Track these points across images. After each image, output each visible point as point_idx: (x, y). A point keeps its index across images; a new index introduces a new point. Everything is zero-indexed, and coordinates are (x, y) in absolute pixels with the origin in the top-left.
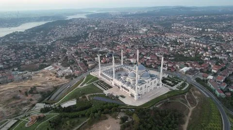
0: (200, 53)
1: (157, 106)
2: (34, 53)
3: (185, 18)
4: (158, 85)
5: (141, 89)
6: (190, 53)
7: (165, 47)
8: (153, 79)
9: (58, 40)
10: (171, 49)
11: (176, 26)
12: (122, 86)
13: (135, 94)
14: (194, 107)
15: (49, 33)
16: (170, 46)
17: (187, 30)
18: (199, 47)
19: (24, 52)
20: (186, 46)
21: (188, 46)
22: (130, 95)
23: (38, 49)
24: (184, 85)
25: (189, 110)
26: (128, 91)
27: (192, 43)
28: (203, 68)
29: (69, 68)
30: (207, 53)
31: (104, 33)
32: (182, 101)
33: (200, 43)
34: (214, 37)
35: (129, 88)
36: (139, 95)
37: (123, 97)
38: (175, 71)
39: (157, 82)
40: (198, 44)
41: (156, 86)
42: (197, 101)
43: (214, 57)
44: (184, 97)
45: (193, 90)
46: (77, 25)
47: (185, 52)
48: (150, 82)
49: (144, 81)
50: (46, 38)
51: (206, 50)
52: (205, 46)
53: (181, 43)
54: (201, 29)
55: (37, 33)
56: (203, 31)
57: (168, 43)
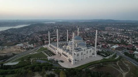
0: (125, 40)
1: (90, 69)
2: (17, 38)
3: (113, 25)
4: (93, 54)
5: (78, 55)
6: (118, 41)
7: (100, 37)
8: (88, 48)
9: (35, 33)
10: (105, 38)
11: (108, 28)
12: (63, 53)
13: (72, 59)
14: (127, 73)
15: (31, 29)
16: (104, 37)
17: (114, 30)
18: (124, 38)
19: (10, 37)
20: (115, 37)
21: (116, 37)
22: (68, 61)
23: (20, 36)
24: (115, 56)
25: (122, 74)
26: (67, 57)
27: (118, 35)
28: (129, 47)
29: (32, 44)
30: (130, 40)
31: (63, 30)
32: (114, 66)
33: (124, 35)
34: (133, 34)
35: (67, 54)
36: (76, 60)
37: (62, 62)
38: (108, 48)
39: (92, 52)
40: (123, 36)
41: (91, 55)
42: (129, 68)
43: (135, 42)
44: (116, 64)
45: (123, 60)
46: (48, 26)
47: (114, 40)
48: (86, 50)
49: (81, 49)
50: (29, 32)
51: (128, 39)
52: (127, 37)
53: (111, 36)
54: (123, 30)
55: (24, 29)
56: (125, 31)
57: (102, 35)
